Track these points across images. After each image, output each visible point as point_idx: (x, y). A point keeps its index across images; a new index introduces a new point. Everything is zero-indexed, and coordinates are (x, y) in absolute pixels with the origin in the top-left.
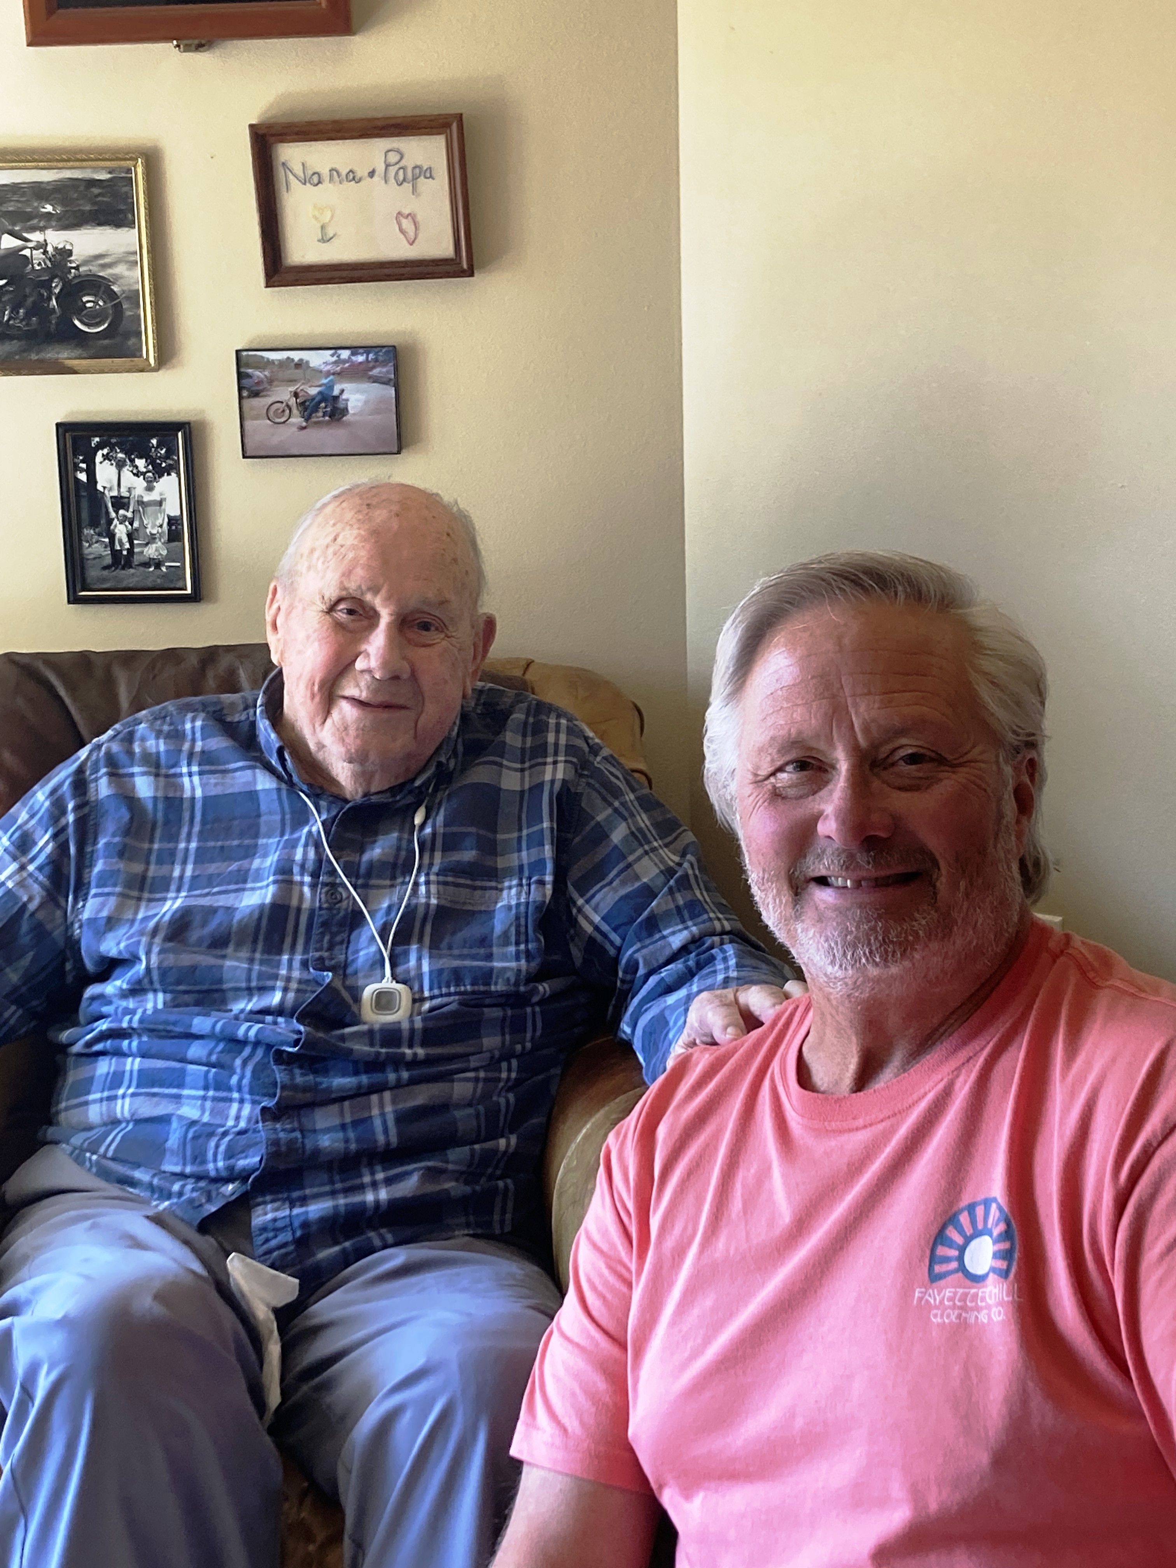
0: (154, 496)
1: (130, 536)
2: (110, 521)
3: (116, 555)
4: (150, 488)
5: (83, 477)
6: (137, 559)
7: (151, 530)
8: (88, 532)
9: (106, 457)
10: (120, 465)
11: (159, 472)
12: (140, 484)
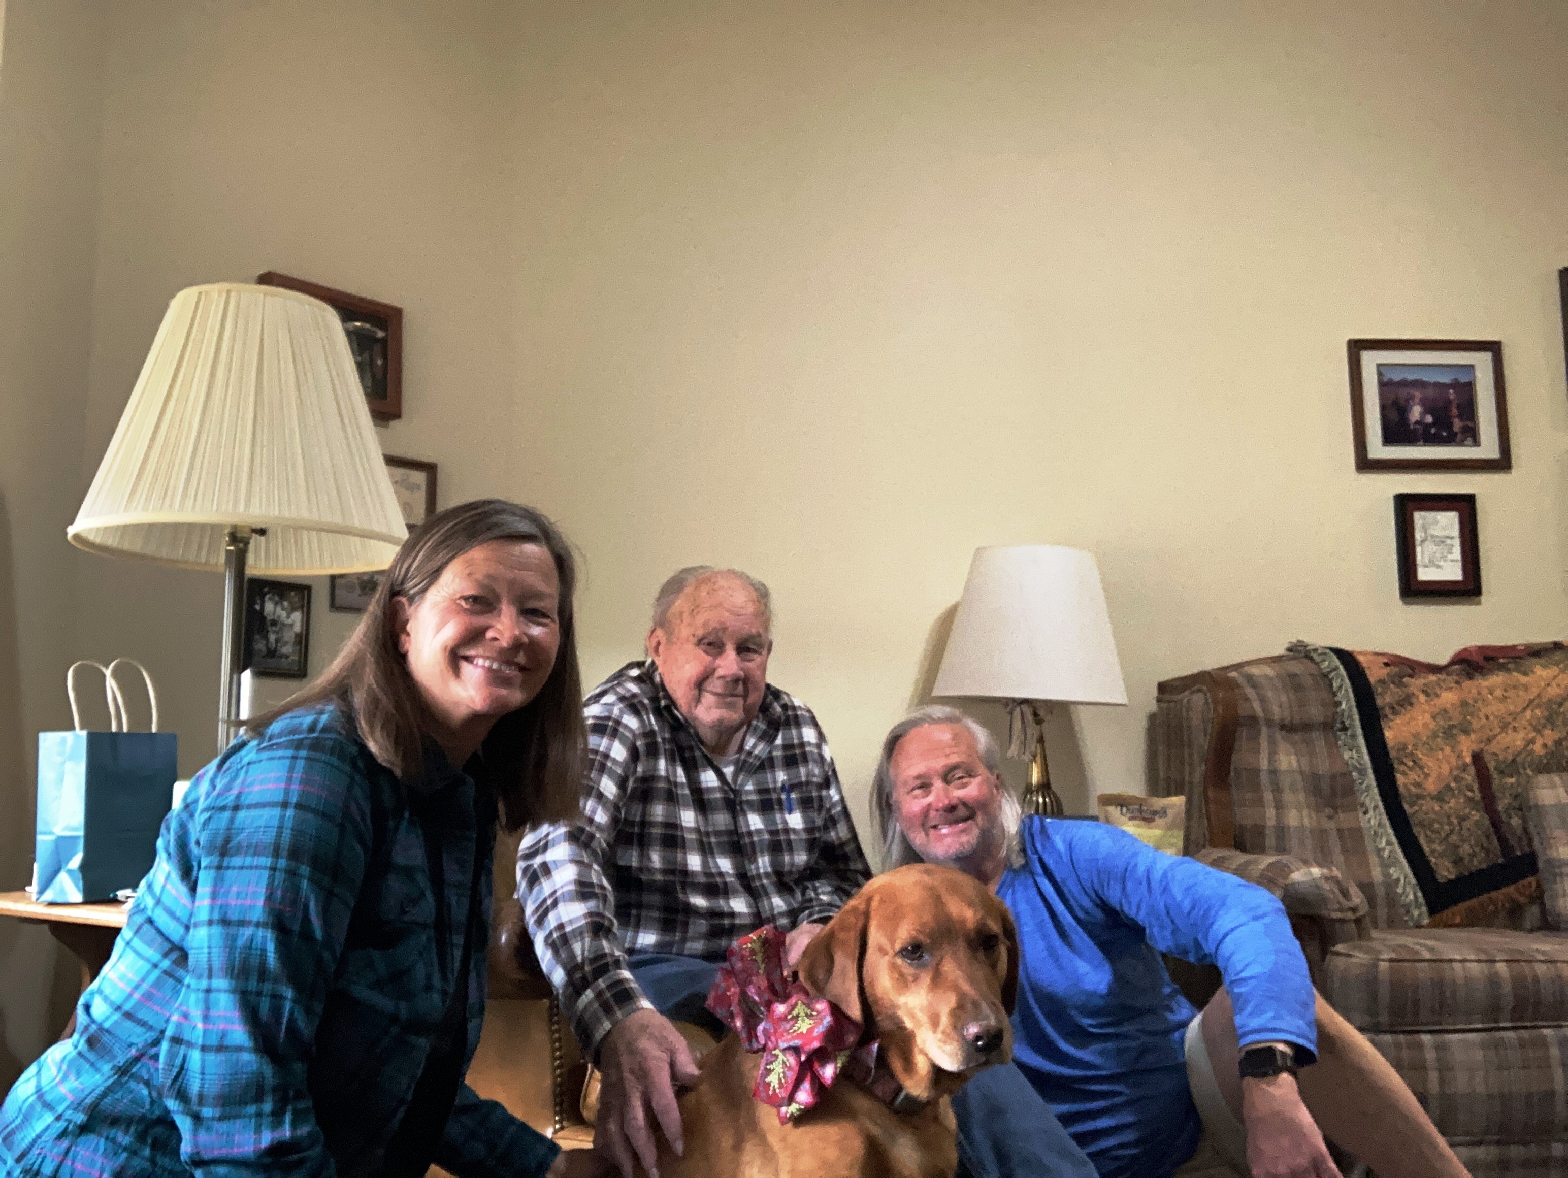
0: (290, 621)
1: (277, 641)
2: (268, 632)
3: (268, 649)
4: (288, 617)
5: (258, 607)
6: (277, 653)
7: (286, 639)
8: (257, 637)
9: (270, 599)
10: (276, 604)
11: (293, 609)
12: (284, 614)
